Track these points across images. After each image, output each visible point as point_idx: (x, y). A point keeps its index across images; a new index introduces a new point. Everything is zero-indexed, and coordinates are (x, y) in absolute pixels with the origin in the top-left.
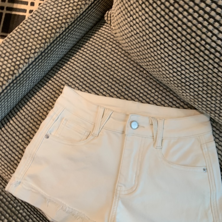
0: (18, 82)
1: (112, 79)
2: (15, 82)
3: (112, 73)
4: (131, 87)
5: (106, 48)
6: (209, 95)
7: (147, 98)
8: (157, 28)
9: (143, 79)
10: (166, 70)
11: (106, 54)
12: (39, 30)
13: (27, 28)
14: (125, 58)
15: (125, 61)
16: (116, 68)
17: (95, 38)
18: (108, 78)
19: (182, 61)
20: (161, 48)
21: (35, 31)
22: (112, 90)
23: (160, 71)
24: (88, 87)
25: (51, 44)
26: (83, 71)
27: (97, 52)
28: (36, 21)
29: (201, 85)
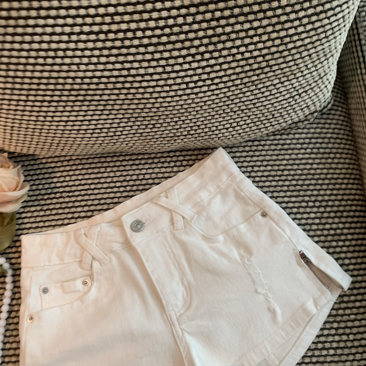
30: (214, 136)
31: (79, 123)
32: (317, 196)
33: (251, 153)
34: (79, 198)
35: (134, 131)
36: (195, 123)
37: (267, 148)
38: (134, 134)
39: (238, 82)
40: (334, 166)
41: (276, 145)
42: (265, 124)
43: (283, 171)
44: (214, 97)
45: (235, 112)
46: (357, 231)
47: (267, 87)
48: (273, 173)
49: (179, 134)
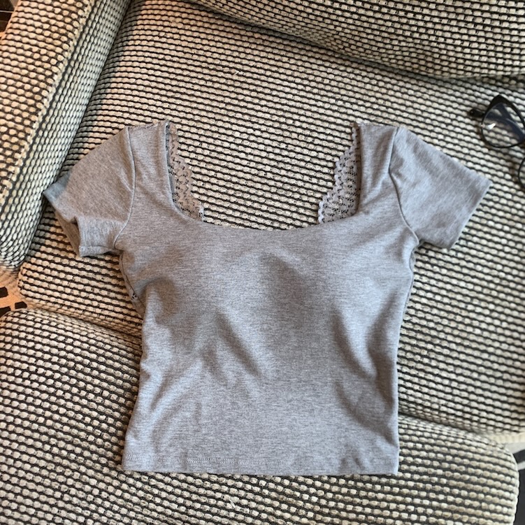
0: (49, 128)
1: (208, 68)
2: (44, 126)
3: (202, 59)
4: (246, 68)
5: (173, 25)
6: (376, 8)
7: (280, 74)
9: (261, 48)
11: (178, 34)
12: (47, 23)
14: (213, 27)
15: (216, 33)
16: (206, 48)
17: (145, 17)
18: (198, 69)
21: (41, 28)
22: (217, 85)
23: (286, 6)
24: (172, 97)
25: (78, 42)
26: (149, 75)
27: (161, 37)
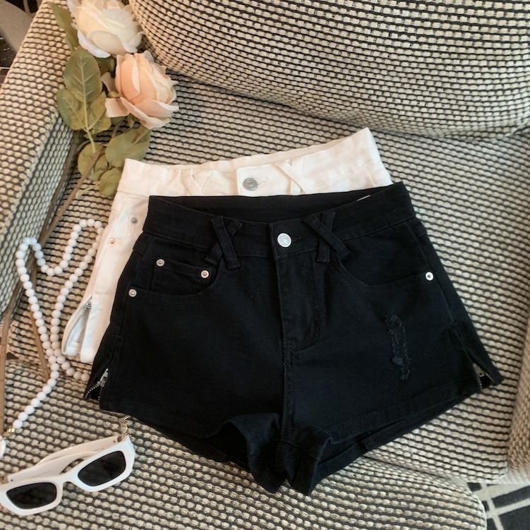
3: (179, 122)
4: (221, 129)
6: (332, 75)
7: (253, 133)
8: (212, 8)
10: (256, 67)
12: (31, 98)
13: (9, 103)
14: (190, 90)
15: (192, 96)
18: (176, 132)
19: (270, 40)
20: (232, 36)
23: (249, 75)
28: (20, 88)
29: (313, 65)
30: (395, 112)
31: (260, 47)
32: (486, 219)
33: (427, 152)
34: (224, 141)
35: (312, 76)
36: (381, 86)
37: (447, 151)
38: (311, 79)
39: (444, 49)
40: (515, 194)
41: (458, 152)
42: (455, 116)
43: (456, 181)
44: (412, 59)
45: (428, 87)
46: (518, 270)
47: (472, 67)
48: (445, 180)
49: (358, 95)
